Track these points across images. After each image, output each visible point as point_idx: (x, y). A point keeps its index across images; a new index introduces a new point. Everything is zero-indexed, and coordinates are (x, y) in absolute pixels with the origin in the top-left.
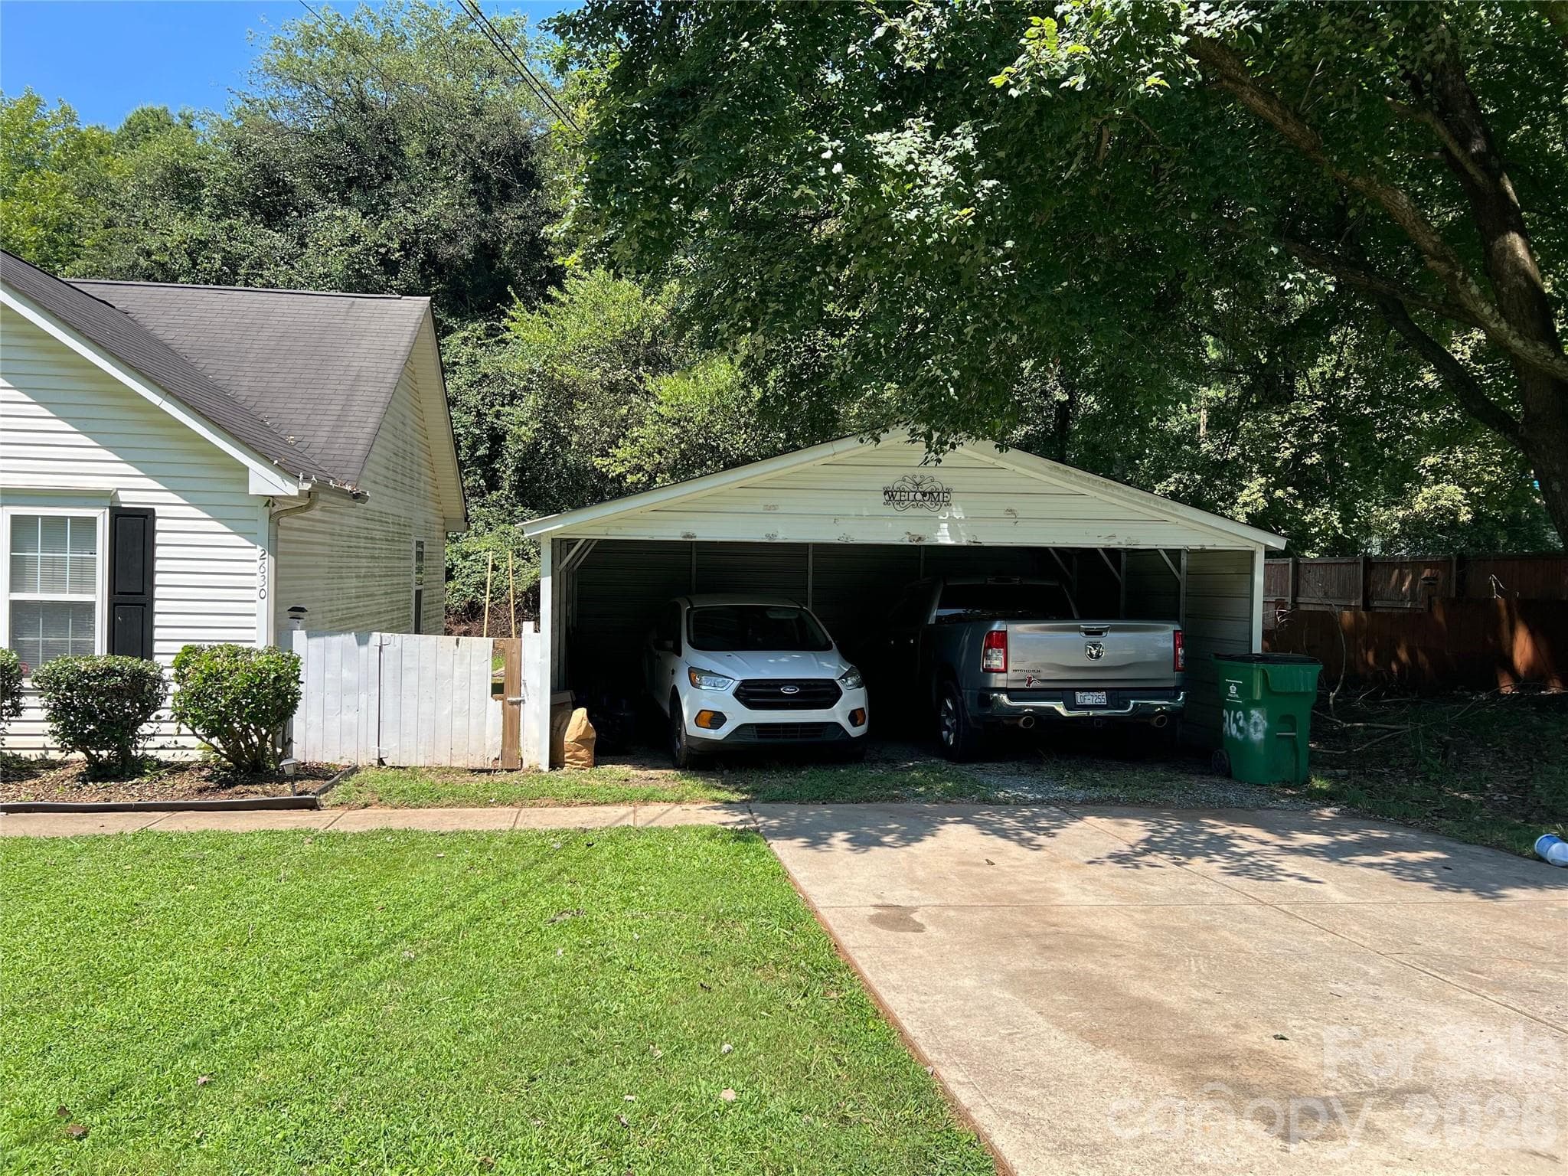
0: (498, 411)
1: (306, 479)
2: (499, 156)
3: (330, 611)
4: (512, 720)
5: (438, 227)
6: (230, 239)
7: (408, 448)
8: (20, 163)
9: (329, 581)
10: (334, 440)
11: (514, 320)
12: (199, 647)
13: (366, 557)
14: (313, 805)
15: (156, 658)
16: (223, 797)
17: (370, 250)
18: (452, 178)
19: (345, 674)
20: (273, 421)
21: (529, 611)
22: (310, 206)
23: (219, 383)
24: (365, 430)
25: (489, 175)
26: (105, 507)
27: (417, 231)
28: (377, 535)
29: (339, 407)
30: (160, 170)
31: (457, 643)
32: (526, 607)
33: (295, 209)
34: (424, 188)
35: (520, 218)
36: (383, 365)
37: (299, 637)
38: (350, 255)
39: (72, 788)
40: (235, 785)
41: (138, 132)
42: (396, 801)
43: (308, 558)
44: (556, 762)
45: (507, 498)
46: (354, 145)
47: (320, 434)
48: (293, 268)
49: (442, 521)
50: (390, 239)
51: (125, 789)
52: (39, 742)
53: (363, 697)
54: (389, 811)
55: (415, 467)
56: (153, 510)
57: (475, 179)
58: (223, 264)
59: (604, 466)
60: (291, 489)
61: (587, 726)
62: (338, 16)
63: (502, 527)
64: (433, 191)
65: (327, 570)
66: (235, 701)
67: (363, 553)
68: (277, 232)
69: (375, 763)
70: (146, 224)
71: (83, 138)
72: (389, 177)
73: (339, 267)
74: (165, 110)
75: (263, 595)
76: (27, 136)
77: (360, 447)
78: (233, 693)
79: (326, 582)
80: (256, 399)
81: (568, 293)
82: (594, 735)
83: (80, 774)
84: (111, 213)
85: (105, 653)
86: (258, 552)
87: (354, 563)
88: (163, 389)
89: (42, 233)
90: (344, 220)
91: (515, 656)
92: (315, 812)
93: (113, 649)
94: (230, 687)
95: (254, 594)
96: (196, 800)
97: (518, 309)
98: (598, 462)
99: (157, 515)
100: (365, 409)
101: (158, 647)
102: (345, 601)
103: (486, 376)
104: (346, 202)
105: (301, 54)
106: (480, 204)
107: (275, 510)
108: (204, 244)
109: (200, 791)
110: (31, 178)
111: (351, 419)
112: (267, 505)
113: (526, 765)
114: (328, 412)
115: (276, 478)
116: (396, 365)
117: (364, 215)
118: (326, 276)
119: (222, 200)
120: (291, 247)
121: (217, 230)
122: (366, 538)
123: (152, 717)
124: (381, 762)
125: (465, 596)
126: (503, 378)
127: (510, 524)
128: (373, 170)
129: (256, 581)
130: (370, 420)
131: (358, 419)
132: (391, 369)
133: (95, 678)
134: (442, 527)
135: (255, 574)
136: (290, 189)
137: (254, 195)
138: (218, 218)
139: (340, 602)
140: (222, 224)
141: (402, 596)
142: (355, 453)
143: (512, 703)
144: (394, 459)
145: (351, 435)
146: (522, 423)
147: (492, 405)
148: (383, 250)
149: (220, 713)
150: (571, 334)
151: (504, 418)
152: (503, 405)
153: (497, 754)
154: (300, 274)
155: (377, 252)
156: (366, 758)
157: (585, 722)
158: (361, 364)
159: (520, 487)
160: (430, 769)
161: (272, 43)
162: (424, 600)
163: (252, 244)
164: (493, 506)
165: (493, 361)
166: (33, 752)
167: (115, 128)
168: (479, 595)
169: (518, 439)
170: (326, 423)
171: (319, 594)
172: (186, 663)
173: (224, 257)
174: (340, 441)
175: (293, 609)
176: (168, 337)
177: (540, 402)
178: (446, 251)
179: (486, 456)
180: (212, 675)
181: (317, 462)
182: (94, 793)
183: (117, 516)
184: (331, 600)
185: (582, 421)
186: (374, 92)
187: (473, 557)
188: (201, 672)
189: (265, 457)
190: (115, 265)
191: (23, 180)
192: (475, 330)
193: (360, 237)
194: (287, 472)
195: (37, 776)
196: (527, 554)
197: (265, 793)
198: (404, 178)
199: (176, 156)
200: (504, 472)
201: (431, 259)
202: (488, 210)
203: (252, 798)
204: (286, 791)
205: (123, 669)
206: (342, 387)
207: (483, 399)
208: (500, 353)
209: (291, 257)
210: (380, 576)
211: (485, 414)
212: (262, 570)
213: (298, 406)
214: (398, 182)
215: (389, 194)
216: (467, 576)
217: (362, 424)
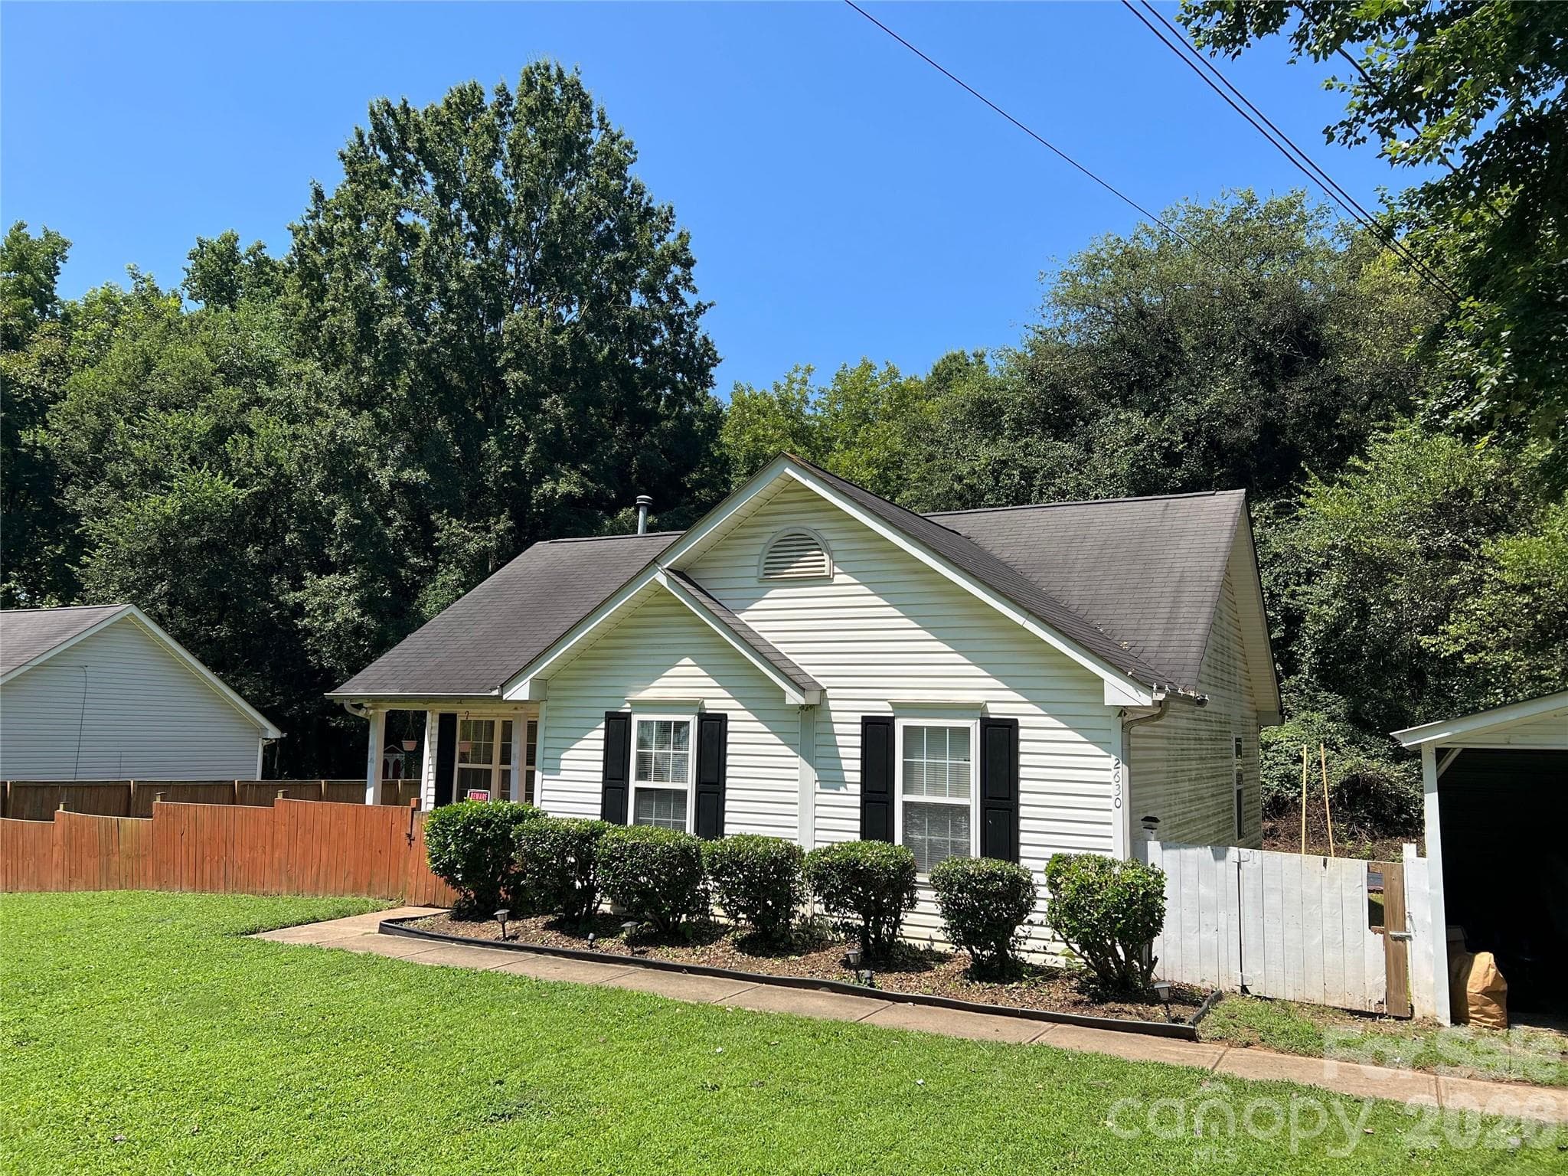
0: (1293, 591)
1: (1160, 689)
2: (1283, 331)
3: (1170, 817)
4: (1397, 960)
5: (1219, 413)
6: (1026, 455)
7: (1225, 643)
8: (860, 417)
9: (1169, 786)
10: (1167, 643)
11: (1309, 495)
12: (1068, 857)
13: (1196, 759)
14: (1191, 1036)
15: (1023, 862)
16: (1098, 1014)
17: (1154, 445)
18: (1232, 364)
19: (1203, 890)
20: (1107, 627)
21: (1345, 808)
22: (1096, 414)
23: (1053, 595)
24: (1197, 631)
25: (1271, 354)
26: (976, 718)
27: (1198, 421)
28: (1204, 735)
29: (1168, 610)
30: (968, 406)
31: (1325, 864)
32: (1340, 804)
33: (1083, 419)
34: (1204, 377)
35: (1306, 390)
36: (1206, 564)
37: (1153, 847)
38: (1135, 454)
39: (962, 985)
40: (1107, 1002)
41: (945, 376)
42: (1282, 1044)
43: (1150, 764)
44: (1459, 1016)
45: (1307, 682)
46: (1135, 353)
47: (1152, 638)
48: (1081, 473)
49: (1254, 715)
50: (1173, 432)
51: (1007, 991)
52: (926, 933)
53: (1222, 916)
54: (1274, 1055)
55: (1232, 661)
56: (1016, 720)
57: (1256, 360)
58: (1021, 479)
59: (1433, 646)
60: (1145, 700)
61: (1496, 975)
62: (1119, 239)
63: (1303, 715)
64: (1212, 379)
65: (1166, 775)
66: (1107, 915)
67: (1194, 754)
68: (1066, 443)
69: (1238, 989)
70: (958, 454)
71: (903, 390)
72: (1169, 374)
73: (1125, 467)
74: (963, 353)
75: (1118, 804)
76: (863, 396)
77: (1195, 649)
78: (1105, 907)
79: (1166, 787)
80: (1086, 607)
81: (1372, 460)
82: (1504, 987)
83: (966, 970)
84: (931, 449)
85: (979, 856)
86: (1111, 761)
87: (1186, 765)
88: (1026, 610)
89: (875, 472)
90: (1128, 421)
91: (1396, 883)
92: (1193, 1044)
93: (985, 852)
94: (1102, 901)
95: (1109, 803)
96: (1074, 1014)
97: (1314, 485)
98: (1425, 641)
99: (1020, 725)
100: (1193, 610)
101: (1023, 851)
102: (1181, 806)
103: (1277, 555)
104: (1127, 404)
105: (1084, 281)
106: (1262, 382)
107: (1126, 719)
108: (1005, 463)
109: (1076, 1004)
110: (868, 429)
111: (1182, 620)
112: (1120, 715)
113: (1418, 1015)
114: (1158, 616)
115: (1130, 689)
116: (1218, 563)
117: (1147, 415)
118: (1113, 476)
119: (1018, 423)
120: (1081, 455)
121: (1015, 450)
122: (1195, 739)
123: (1025, 921)
124: (1244, 989)
125: (1268, 790)
126: (1297, 556)
127: (1312, 710)
128: (1154, 371)
129: (1111, 789)
130: (1200, 621)
131: (1188, 620)
132: (1213, 569)
133: (981, 882)
134: (1255, 721)
135: (1110, 783)
136: (1077, 402)
137: (1046, 412)
138: (1016, 439)
139: (1177, 807)
140: (1020, 444)
141: (1226, 797)
142: (1190, 655)
143: (1396, 939)
144: (1214, 656)
145: (1183, 638)
146: (1322, 602)
147: (1287, 585)
148: (1166, 444)
149: (1093, 926)
150: (1380, 503)
151: (1301, 597)
152: (1298, 584)
153: (1382, 997)
154: (1088, 477)
155: (1160, 446)
156: (1228, 983)
157: (1493, 971)
158: (1183, 565)
159: (1322, 670)
160: (1301, 1005)
161: (1059, 277)
162: (1244, 800)
163: (1044, 457)
164: (1291, 691)
165: (1285, 540)
166: (922, 942)
167: (924, 374)
168: (1284, 789)
169: (1317, 618)
170: (1157, 626)
171: (1160, 800)
172: (1058, 872)
173: (1021, 472)
174: (1172, 644)
175: (1147, 819)
176: (1005, 556)
177: (1345, 579)
178: (1230, 436)
179: (1281, 638)
180: (1084, 886)
181: (1153, 667)
182: (980, 993)
183: (987, 726)
184: (1170, 805)
185: (1399, 595)
186: (1152, 299)
187: (1274, 747)
188: (1073, 883)
189: (1119, 669)
190: (935, 492)
191: (862, 433)
192: (1262, 510)
193: (1144, 435)
194: (1141, 683)
195: (931, 969)
196: (1335, 744)
197: (1139, 1015)
198: (1184, 372)
199: (982, 392)
200: (1303, 655)
201: (1214, 444)
202: (1271, 388)
203: (1126, 1019)
204: (1159, 1014)
205: (1003, 873)
206: (1169, 589)
207: (1275, 579)
208: (1292, 531)
209: (1079, 463)
210: (1208, 778)
211: (1279, 595)
212: (1117, 779)
213: (1128, 611)
214: (1177, 376)
215: (1170, 390)
216: (1270, 768)
217: (1193, 626)
